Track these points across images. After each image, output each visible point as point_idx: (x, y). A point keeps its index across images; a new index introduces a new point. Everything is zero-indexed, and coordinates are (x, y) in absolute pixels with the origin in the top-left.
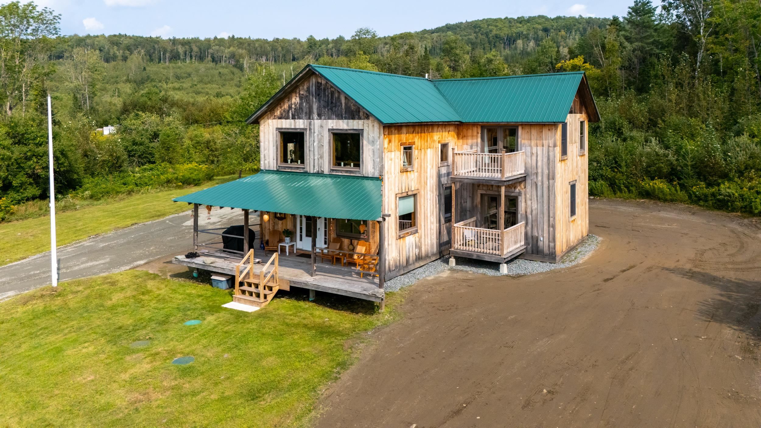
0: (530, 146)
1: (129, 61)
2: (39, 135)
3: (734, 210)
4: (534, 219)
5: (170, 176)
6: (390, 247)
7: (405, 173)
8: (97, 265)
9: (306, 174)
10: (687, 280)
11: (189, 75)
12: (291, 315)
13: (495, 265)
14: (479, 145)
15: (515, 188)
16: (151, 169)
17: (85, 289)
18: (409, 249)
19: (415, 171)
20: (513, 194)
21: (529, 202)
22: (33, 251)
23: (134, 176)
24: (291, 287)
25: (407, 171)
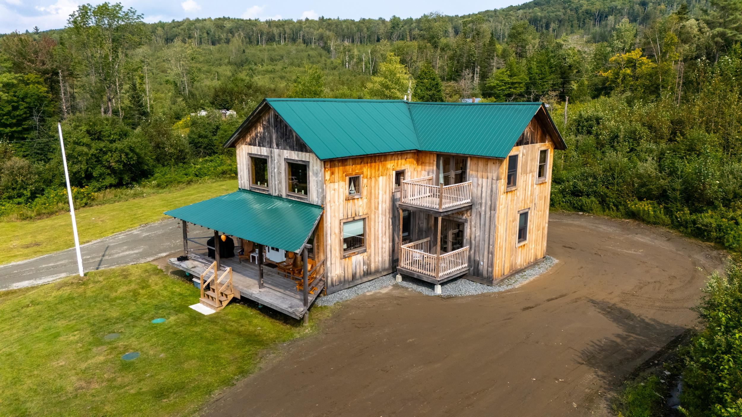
0: (477, 177)
1: (231, 44)
2: (112, 132)
3: (709, 239)
4: (477, 245)
5: (225, 168)
6: (333, 266)
7: (351, 201)
8: (132, 254)
9: (270, 195)
10: (602, 316)
11: (282, 57)
12: (233, 321)
13: (431, 285)
14: (435, 172)
15: (463, 215)
16: (211, 161)
17: (104, 279)
18: (356, 266)
19: (364, 198)
20: (460, 221)
21: (473, 229)
22: (97, 236)
23: (195, 167)
24: (241, 296)
25: (354, 199)
